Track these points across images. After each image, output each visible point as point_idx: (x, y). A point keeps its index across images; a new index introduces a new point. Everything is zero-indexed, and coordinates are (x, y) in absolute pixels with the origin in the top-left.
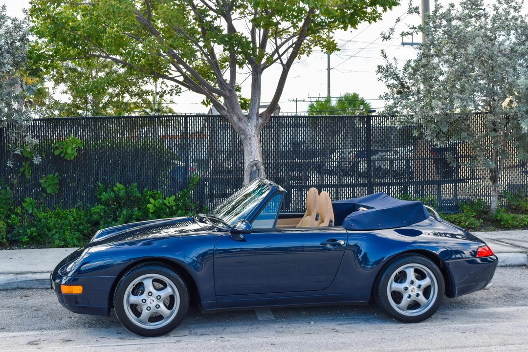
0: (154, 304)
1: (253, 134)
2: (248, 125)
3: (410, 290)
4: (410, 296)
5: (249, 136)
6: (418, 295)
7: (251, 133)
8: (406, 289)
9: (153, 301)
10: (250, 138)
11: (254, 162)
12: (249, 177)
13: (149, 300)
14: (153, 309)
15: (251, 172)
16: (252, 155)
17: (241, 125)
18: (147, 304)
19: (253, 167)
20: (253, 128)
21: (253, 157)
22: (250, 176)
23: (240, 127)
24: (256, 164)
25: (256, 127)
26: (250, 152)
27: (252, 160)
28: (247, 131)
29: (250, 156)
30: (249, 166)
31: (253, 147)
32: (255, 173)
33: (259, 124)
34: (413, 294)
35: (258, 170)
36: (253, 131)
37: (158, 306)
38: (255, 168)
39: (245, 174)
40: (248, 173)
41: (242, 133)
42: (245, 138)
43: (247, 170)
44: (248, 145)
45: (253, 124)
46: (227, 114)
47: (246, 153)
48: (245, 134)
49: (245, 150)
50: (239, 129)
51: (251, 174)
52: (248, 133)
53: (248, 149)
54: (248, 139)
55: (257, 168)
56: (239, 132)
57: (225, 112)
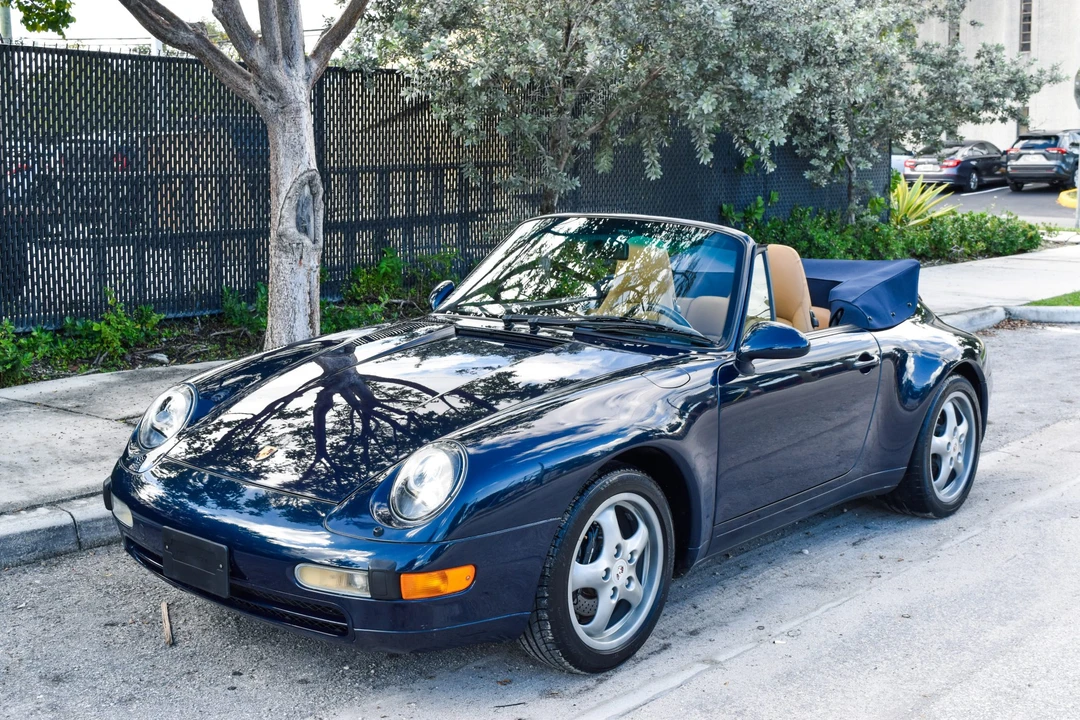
0: (623, 577)
1: (303, 100)
2: (290, 76)
3: (951, 447)
5: (294, 105)
7: (297, 97)
8: (948, 445)
10: (298, 111)
11: (309, 174)
12: (294, 213)
13: (615, 568)
15: (298, 201)
16: (302, 156)
17: (276, 73)
19: (304, 186)
20: (302, 84)
21: (305, 159)
22: (297, 210)
23: (273, 79)
24: (311, 182)
25: (307, 80)
26: (298, 147)
27: (302, 169)
28: (289, 90)
29: (297, 158)
30: (296, 185)
31: (305, 133)
32: (308, 203)
33: (313, 74)
34: (955, 455)
35: (314, 195)
37: (628, 582)
38: (307, 189)
39: (286, 206)
40: (294, 203)
41: (270, 97)
42: (280, 110)
43: (289, 195)
44: (293, 130)
45: (300, 74)
46: (196, 40)
47: (282, 149)
48: (283, 99)
49: (280, 142)
50: (266, 84)
51: (298, 205)
52: (293, 97)
53: (293, 138)
54: (291, 113)
55: (311, 190)
56: (260, 93)
57: (192, 36)
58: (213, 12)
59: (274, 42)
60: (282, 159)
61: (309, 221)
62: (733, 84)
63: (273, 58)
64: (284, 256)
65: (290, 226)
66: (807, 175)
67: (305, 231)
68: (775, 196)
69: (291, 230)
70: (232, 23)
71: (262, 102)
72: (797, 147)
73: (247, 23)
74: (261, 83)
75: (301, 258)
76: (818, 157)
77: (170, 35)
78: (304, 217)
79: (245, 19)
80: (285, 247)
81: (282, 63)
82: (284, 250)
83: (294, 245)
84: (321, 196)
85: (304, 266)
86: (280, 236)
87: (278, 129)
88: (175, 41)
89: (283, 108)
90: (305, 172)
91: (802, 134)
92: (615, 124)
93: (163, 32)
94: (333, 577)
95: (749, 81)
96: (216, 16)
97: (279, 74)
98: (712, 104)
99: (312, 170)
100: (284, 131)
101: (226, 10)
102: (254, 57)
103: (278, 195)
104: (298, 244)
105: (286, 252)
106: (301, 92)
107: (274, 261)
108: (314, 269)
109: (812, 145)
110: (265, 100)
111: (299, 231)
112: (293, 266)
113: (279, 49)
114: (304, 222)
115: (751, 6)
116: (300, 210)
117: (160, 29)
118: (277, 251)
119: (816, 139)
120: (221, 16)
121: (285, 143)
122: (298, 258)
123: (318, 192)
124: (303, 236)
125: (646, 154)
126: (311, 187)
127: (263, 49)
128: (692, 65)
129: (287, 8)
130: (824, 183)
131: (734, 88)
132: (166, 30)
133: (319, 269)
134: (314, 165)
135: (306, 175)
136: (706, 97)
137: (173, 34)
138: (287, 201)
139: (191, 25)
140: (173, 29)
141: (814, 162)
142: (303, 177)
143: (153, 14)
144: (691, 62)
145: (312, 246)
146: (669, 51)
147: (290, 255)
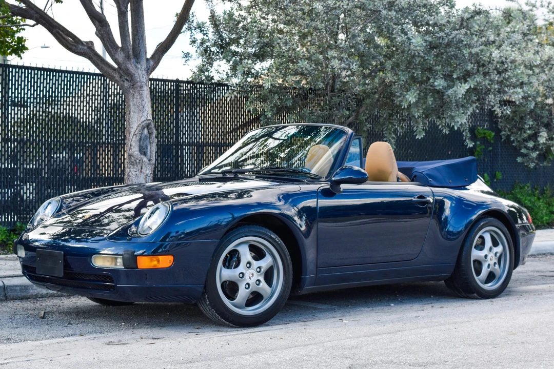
0: (254, 279)
1: (145, 81)
2: (137, 68)
3: (489, 258)
4: (489, 265)
5: (139, 84)
6: (495, 263)
7: (142, 79)
8: (486, 256)
9: (253, 274)
10: (141, 87)
11: (147, 122)
12: (138, 143)
13: (248, 273)
14: (253, 287)
15: (141, 137)
16: (143, 112)
17: (129, 66)
18: (245, 280)
19: (144, 128)
20: (144, 72)
21: (145, 114)
22: (140, 142)
23: (128, 69)
24: (148, 126)
25: (147, 71)
26: (141, 107)
27: (143, 119)
28: (136, 75)
29: (141, 113)
30: (140, 128)
31: (146, 100)
32: (146, 139)
33: (151, 67)
34: (492, 263)
35: (150, 134)
36: (144, 77)
37: (258, 282)
38: (146, 131)
39: (134, 139)
40: (138, 138)
41: (126, 80)
42: (131, 87)
43: (136, 133)
44: (138, 97)
45: (143, 67)
46: (88, 50)
47: (132, 108)
48: (133, 80)
49: (131, 104)
50: (124, 72)
51: (140, 139)
52: (138, 80)
53: (138, 102)
54: (137, 88)
55: (148, 132)
56: (121, 78)
57: (85, 48)
58: (96, 33)
59: (128, 49)
60: (132, 114)
61: (147, 148)
62: (431, 86)
63: (128, 57)
64: (132, 167)
65: (135, 150)
66: (519, 160)
67: (145, 154)
68: (499, 175)
69: (136, 153)
70: (106, 39)
71: (122, 83)
72: (513, 141)
73: (114, 39)
74: (121, 72)
75: (142, 168)
76: (526, 147)
77: (74, 48)
78: (145, 147)
79: (113, 37)
80: (133, 162)
81: (133, 60)
82: (132, 163)
83: (138, 161)
84: (154, 135)
85: (143, 173)
86: (130, 156)
87: (130, 97)
88: (76, 51)
89: (133, 85)
90: (145, 121)
91: (517, 133)
92: (364, 116)
93: (70, 46)
94: (108, 261)
95: (440, 83)
96: (97, 36)
97: (131, 67)
98: (415, 97)
99: (149, 120)
100: (133, 98)
101: (102, 32)
102: (117, 57)
103: (129, 134)
104: (139, 160)
105: (133, 165)
106: (143, 77)
107: (127, 170)
108: (149, 175)
109: (523, 139)
110: (124, 81)
111: (141, 154)
112: (137, 173)
113: (131, 52)
114: (144, 148)
115: (440, 37)
116: (142, 142)
117: (68, 44)
118: (129, 165)
119: (525, 135)
120: (100, 36)
121: (134, 105)
122: (140, 168)
123: (152, 133)
124: (142, 156)
125: (385, 135)
126: (148, 130)
127: (122, 53)
128: (404, 75)
129: (138, 32)
130: (532, 165)
131: (432, 88)
132: (72, 45)
133: (152, 175)
134: (150, 117)
135: (145, 122)
136: (411, 93)
137: (76, 47)
138: (134, 137)
139: (86, 42)
140: (76, 45)
141: (523, 151)
142: (144, 124)
143: (65, 37)
144: (404, 73)
145: (148, 162)
146: (390, 67)
147: (135, 167)
